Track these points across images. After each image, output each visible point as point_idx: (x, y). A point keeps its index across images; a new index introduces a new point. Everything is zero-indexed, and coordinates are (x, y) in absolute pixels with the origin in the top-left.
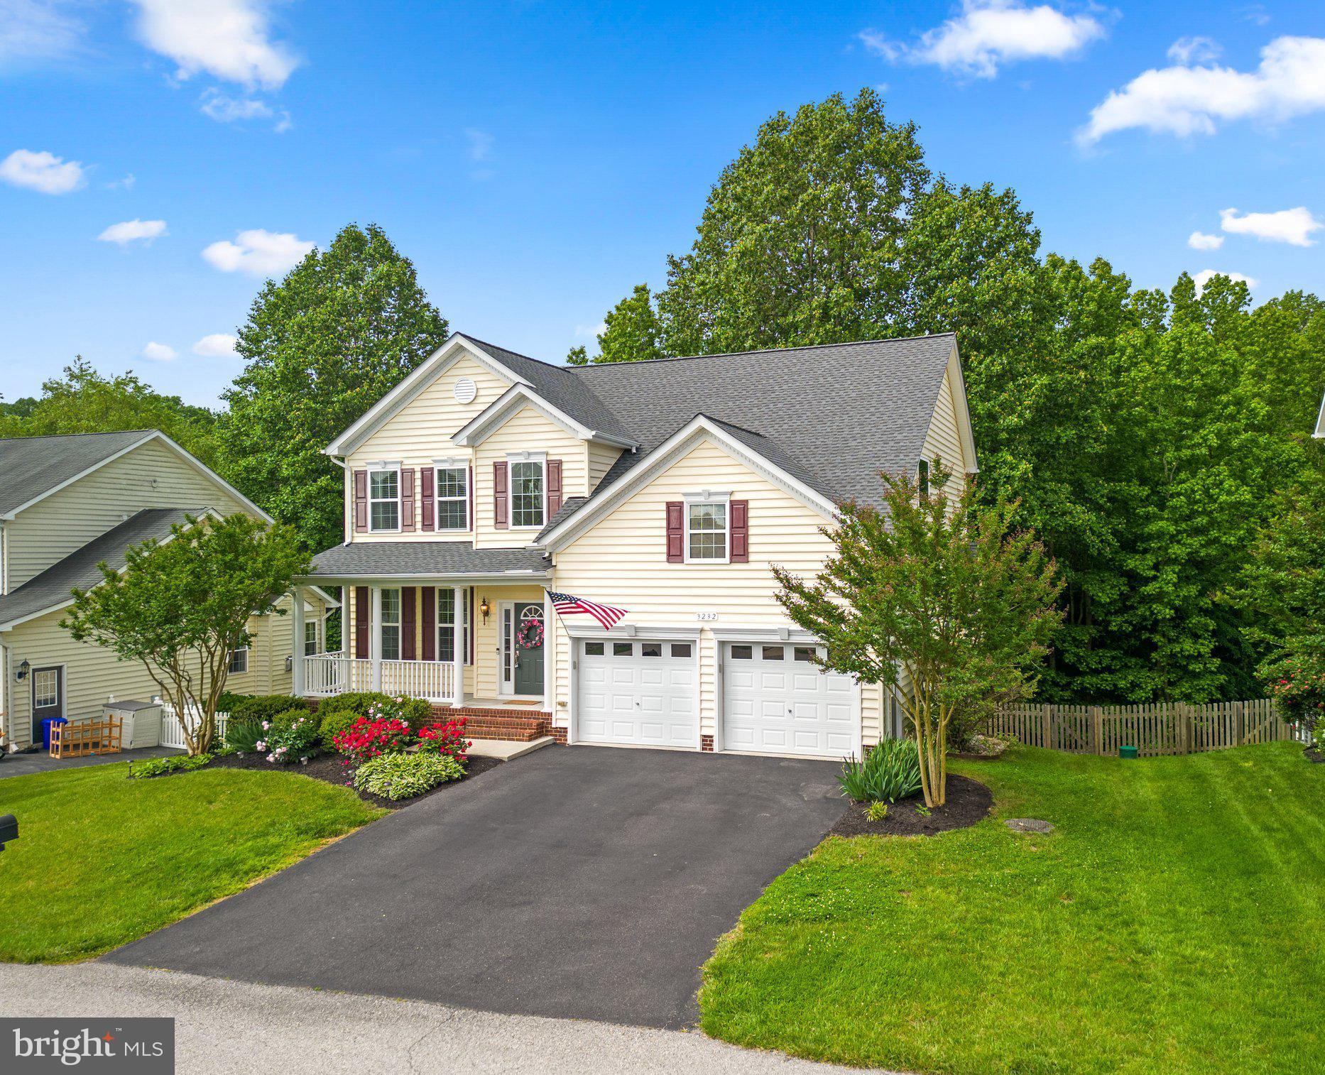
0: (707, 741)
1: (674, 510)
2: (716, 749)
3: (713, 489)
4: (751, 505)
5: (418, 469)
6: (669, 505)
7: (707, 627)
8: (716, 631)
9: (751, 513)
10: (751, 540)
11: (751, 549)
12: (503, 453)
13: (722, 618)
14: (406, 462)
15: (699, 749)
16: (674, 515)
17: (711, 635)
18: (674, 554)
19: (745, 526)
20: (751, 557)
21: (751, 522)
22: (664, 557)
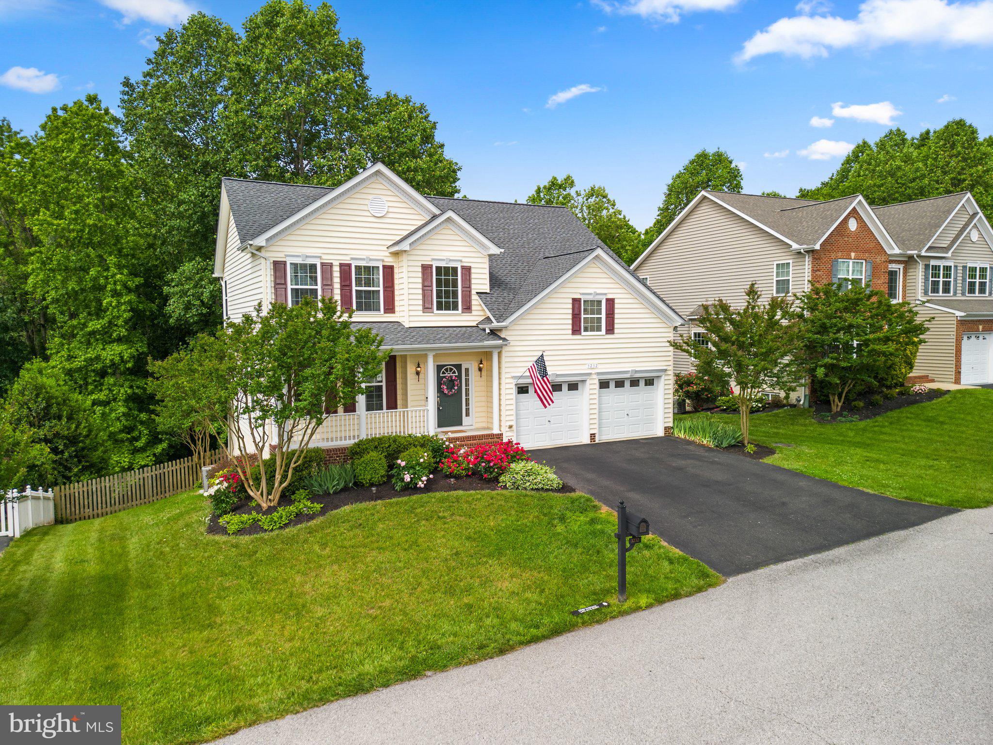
0: (593, 436)
1: (576, 302)
2: (597, 441)
3: (599, 291)
4: (616, 301)
5: (336, 264)
6: (574, 300)
7: (593, 372)
8: (598, 374)
9: (616, 306)
10: (616, 321)
11: (616, 326)
12: (429, 258)
13: (600, 366)
14: (324, 257)
15: (589, 442)
16: (577, 306)
17: (595, 376)
18: (576, 331)
19: (613, 313)
20: (616, 331)
21: (616, 311)
22: (570, 332)
